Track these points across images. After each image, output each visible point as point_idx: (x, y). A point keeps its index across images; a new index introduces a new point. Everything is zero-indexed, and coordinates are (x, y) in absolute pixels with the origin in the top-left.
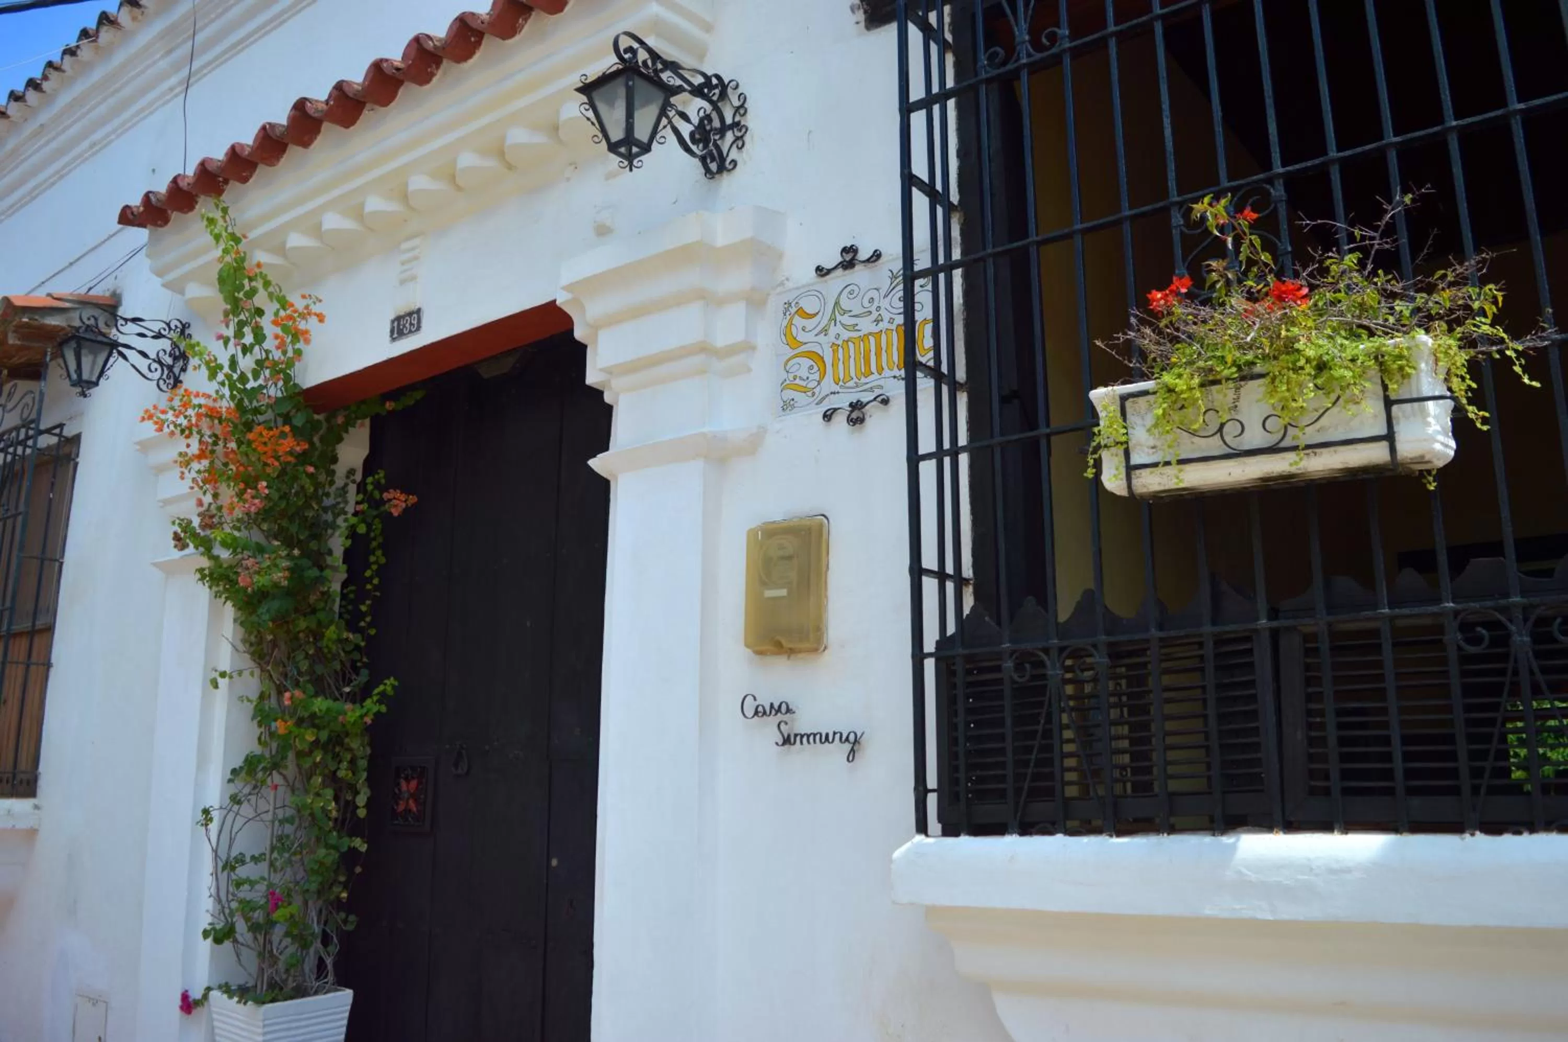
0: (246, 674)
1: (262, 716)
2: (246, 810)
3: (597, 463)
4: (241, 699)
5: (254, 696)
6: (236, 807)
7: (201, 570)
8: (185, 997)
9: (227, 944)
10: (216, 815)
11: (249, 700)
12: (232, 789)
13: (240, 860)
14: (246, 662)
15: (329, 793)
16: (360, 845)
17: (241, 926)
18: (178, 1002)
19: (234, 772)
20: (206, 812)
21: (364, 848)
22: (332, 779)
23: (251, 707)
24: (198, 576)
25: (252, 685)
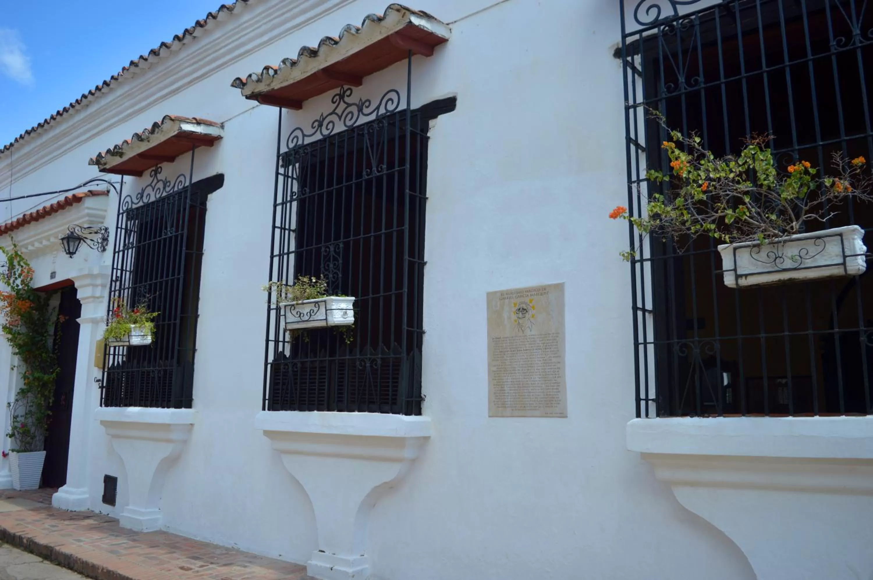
0: (21, 366)
1: (25, 377)
2: (20, 403)
3: (78, 320)
4: (20, 373)
5: (23, 372)
6: (17, 402)
7: (8, 338)
8: (3, 453)
9: (13, 438)
10: (12, 404)
11: (22, 373)
12: (17, 397)
13: (17, 416)
14: (22, 363)
15: (43, 399)
16: (50, 413)
17: (16, 433)
18: (1, 454)
19: (18, 393)
20: (9, 404)
21: (51, 414)
22: (43, 395)
23: (22, 376)
24: (7, 340)
25: (23, 369)
